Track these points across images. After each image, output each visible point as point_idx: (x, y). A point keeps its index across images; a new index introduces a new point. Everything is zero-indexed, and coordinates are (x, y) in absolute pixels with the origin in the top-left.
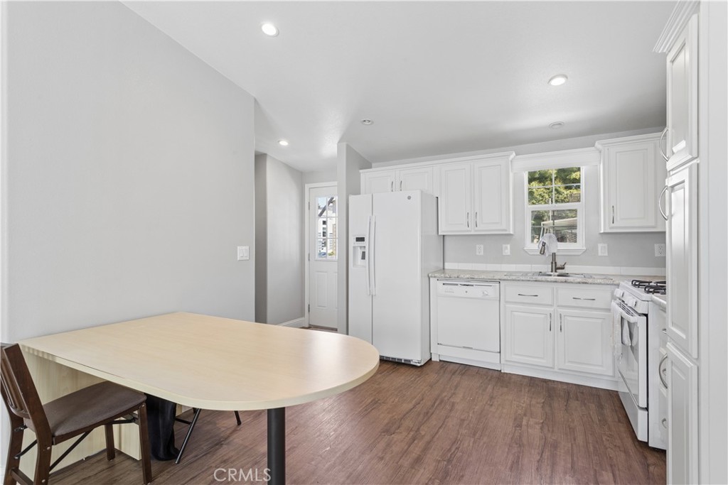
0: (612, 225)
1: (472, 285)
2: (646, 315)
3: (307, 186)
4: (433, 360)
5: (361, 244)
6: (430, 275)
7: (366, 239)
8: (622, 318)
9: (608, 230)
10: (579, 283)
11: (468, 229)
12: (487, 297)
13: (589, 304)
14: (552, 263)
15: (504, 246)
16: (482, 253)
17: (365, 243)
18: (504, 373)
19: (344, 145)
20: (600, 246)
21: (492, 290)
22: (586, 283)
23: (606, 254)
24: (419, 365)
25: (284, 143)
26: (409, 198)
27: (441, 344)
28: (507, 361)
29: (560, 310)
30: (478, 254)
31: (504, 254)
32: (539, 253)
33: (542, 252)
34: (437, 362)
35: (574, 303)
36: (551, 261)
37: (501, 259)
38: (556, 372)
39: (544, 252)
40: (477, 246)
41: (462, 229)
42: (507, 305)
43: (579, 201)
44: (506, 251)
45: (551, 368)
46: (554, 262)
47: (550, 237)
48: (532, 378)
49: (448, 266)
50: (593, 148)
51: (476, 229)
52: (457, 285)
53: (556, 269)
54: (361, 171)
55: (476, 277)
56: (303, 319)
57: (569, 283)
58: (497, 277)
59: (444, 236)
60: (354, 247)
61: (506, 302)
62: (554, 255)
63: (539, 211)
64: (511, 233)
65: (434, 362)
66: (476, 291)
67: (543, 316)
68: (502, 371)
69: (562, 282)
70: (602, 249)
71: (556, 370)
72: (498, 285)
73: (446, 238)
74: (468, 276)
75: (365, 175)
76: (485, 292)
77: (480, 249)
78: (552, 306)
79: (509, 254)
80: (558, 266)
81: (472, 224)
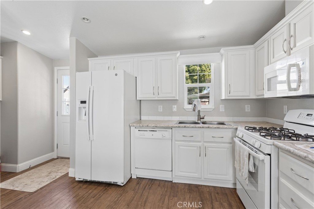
0: (229, 95)
1: (156, 131)
2: (270, 155)
3: (56, 69)
4: (132, 178)
5: (83, 105)
6: (130, 125)
7: (87, 102)
8: (249, 153)
9: (227, 98)
10: (216, 128)
11: (154, 96)
12: (165, 137)
13: (220, 140)
14: (198, 116)
15: (173, 106)
16: (162, 111)
17: (86, 105)
18: (174, 183)
19: (74, 39)
20: (221, 106)
21: (167, 134)
22: (219, 128)
23: (224, 111)
24: (122, 185)
25: (26, 33)
26: (116, 75)
27: (137, 168)
28: (176, 176)
29: (205, 144)
30: (159, 111)
31: (173, 111)
32: (192, 110)
33: (194, 110)
34: (135, 179)
35: (212, 140)
36: (198, 114)
37: (172, 114)
38: (203, 180)
39: (195, 110)
40: (159, 106)
41: (150, 96)
42: (176, 142)
43: (210, 82)
44: (174, 109)
45: (200, 178)
46: (199, 115)
47: (198, 101)
48: (190, 185)
49: (143, 118)
50: (218, 53)
51: (159, 96)
52: (147, 131)
53: (201, 119)
54: (89, 59)
55: (158, 126)
56: (53, 153)
57: (210, 128)
58: (171, 125)
59: (140, 100)
60: (80, 108)
61: (176, 140)
62: (199, 111)
63: (191, 87)
64: (178, 99)
65: (133, 179)
66: (158, 134)
67: (195, 148)
68: (173, 182)
69: (206, 128)
70: (222, 108)
71: (203, 179)
72: (171, 130)
73: (142, 102)
74: (153, 125)
75: (92, 62)
76: (164, 135)
77: (160, 108)
78: (200, 142)
79: (176, 111)
80: (201, 117)
81: (156, 93)
